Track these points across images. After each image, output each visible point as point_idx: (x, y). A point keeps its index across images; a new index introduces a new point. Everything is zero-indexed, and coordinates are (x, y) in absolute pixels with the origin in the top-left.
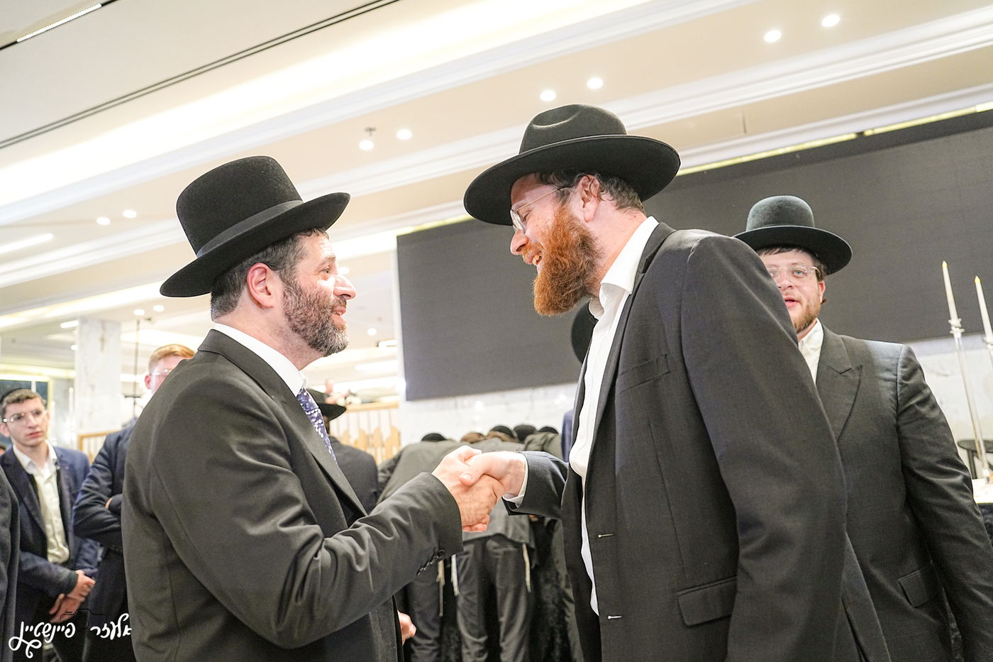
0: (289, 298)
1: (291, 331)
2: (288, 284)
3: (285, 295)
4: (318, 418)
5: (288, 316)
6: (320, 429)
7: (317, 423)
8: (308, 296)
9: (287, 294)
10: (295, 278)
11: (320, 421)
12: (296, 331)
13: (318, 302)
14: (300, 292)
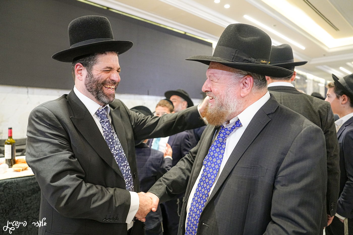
0: (88, 78)
1: (87, 91)
2: (89, 73)
3: (86, 77)
4: (106, 123)
5: (86, 85)
6: (107, 127)
7: (106, 124)
8: (94, 78)
9: (87, 76)
10: (91, 71)
11: (107, 124)
12: (89, 91)
13: (98, 82)
14: (92, 76)
